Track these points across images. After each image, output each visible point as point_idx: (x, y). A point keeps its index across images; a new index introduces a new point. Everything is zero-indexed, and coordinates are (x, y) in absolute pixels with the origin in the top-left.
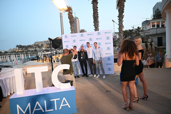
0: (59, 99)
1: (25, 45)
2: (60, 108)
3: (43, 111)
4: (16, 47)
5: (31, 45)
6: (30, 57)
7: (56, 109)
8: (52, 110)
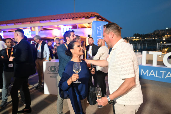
0: (166, 72)
1: (143, 34)
2: (166, 78)
3: (155, 76)
4: (134, 35)
5: (150, 34)
6: (146, 47)
7: (163, 77)
8: (160, 77)
